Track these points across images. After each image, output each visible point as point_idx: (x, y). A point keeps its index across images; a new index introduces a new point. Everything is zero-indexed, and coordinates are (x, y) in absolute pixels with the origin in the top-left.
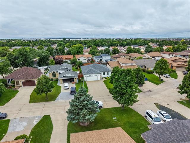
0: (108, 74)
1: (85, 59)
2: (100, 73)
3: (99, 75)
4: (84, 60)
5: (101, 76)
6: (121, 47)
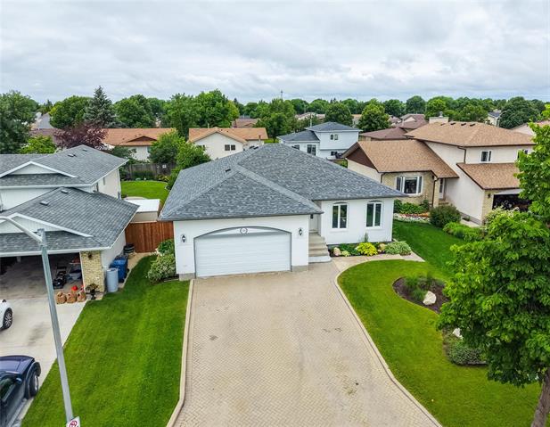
0: (373, 215)
1: (233, 148)
2: (314, 207)
3: (305, 223)
4: (227, 148)
5: (315, 232)
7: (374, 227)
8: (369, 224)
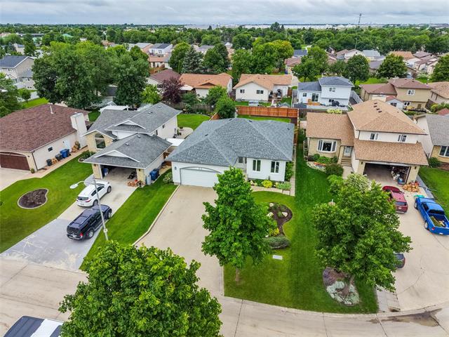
0: (274, 167)
1: (262, 92)
4: (258, 92)
6: (427, 54)
7: (275, 173)
8: (272, 171)
